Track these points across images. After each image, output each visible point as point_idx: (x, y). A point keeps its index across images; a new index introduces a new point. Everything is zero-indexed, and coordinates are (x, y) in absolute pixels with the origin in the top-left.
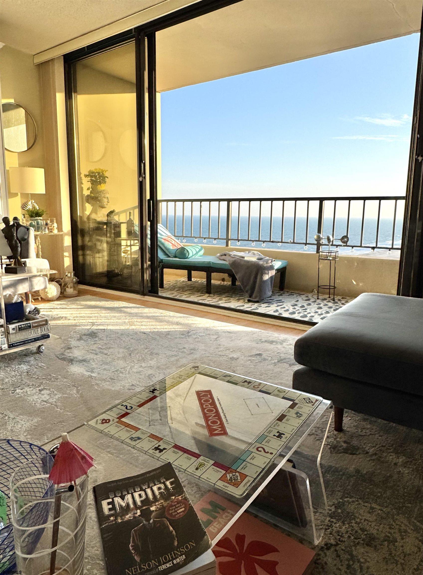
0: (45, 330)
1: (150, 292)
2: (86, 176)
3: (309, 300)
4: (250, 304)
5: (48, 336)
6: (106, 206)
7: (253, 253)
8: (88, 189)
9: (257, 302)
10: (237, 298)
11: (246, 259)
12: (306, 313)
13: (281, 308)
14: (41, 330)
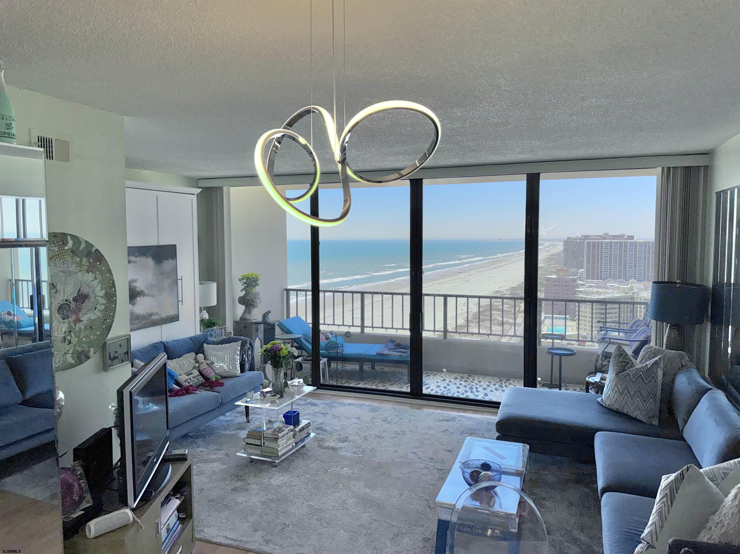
2: (239, 280)
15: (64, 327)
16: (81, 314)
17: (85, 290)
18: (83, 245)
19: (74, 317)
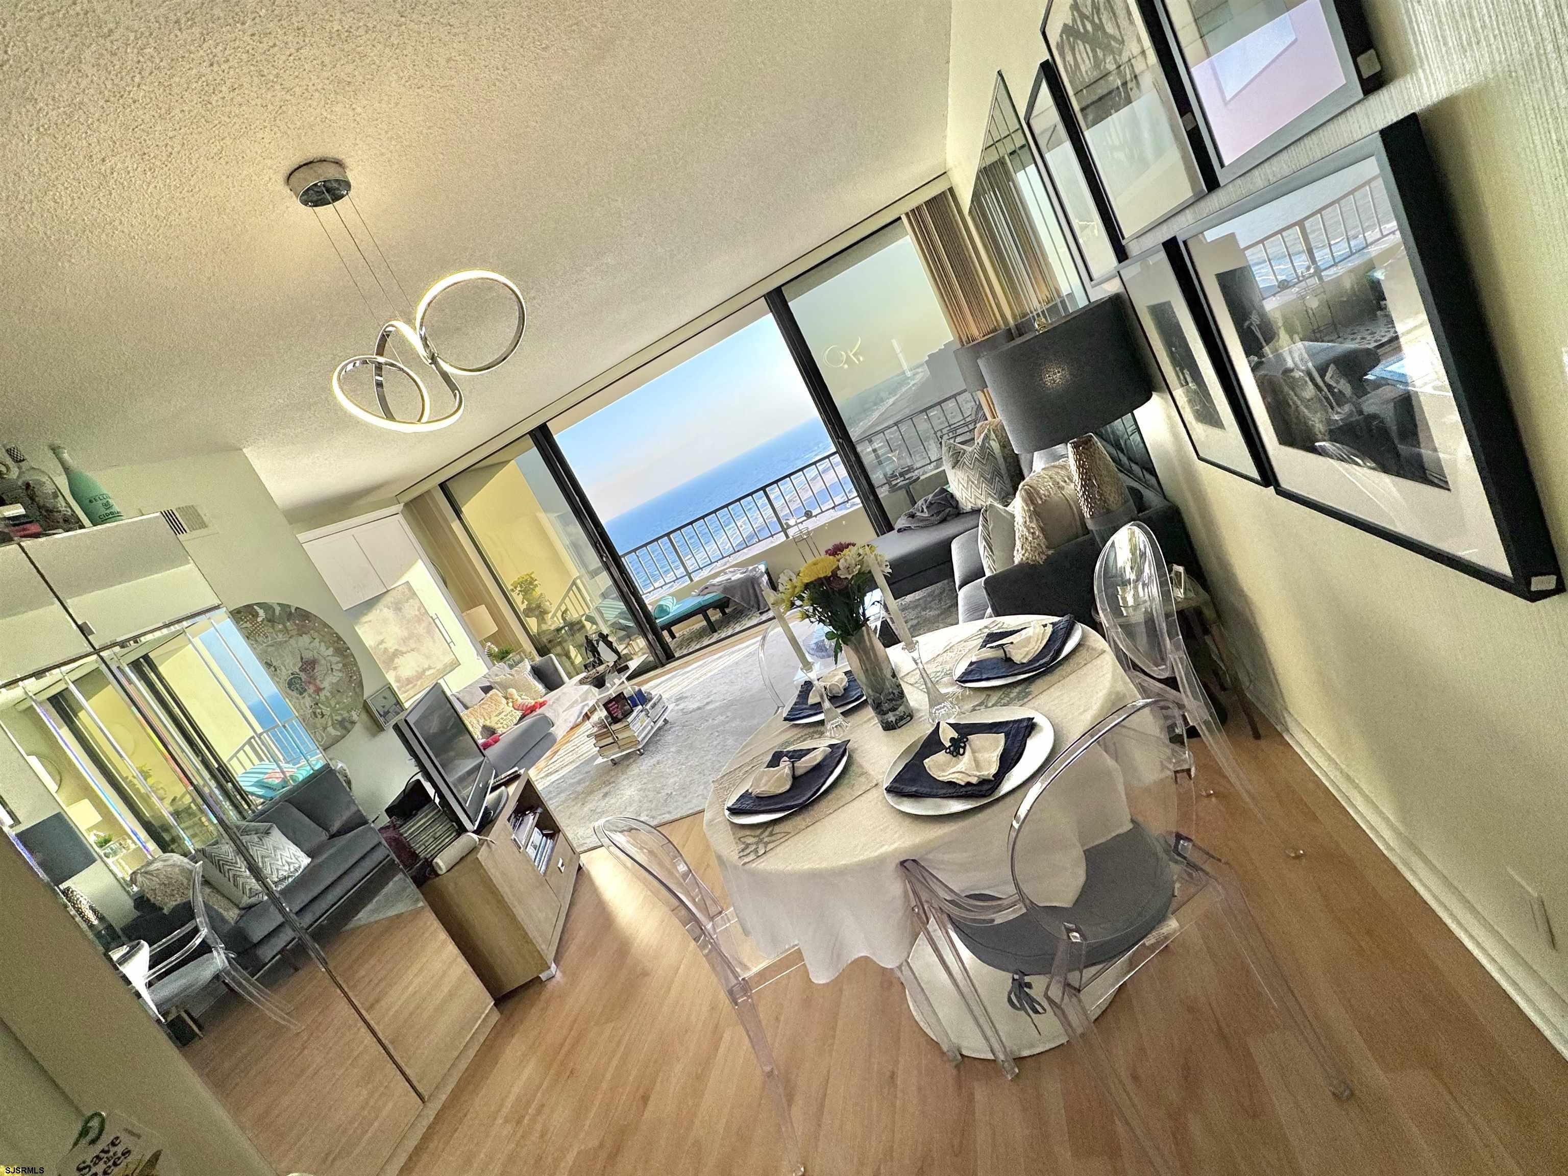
1: (668, 659)
2: (516, 587)
7: (731, 571)
8: (523, 602)
11: (733, 579)
15: (308, 701)
16: (318, 682)
17: (308, 655)
18: (278, 610)
19: (311, 689)
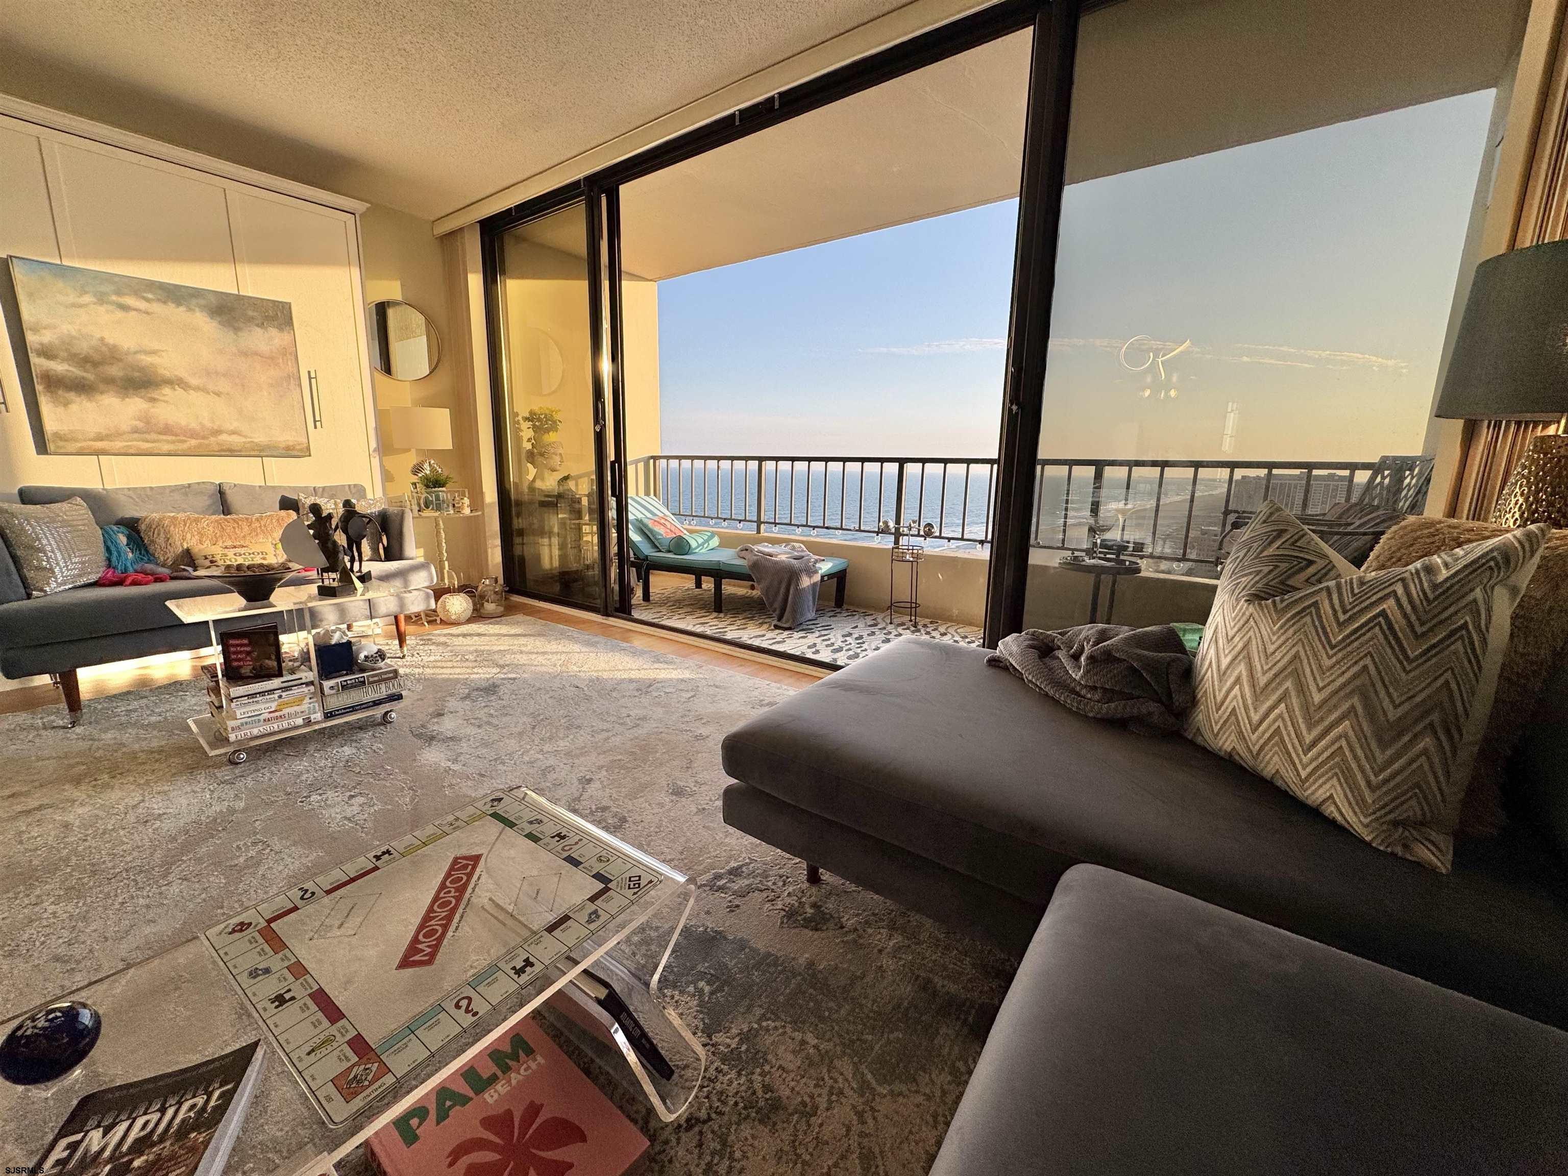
0: (393, 685)
1: (617, 610)
2: (526, 419)
3: (875, 625)
4: (777, 631)
5: (399, 697)
6: (558, 468)
7: (793, 546)
9: (789, 629)
10: (761, 621)
12: (859, 650)
13: (824, 640)
14: (388, 688)
